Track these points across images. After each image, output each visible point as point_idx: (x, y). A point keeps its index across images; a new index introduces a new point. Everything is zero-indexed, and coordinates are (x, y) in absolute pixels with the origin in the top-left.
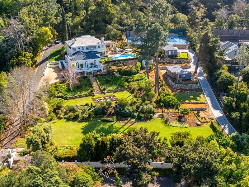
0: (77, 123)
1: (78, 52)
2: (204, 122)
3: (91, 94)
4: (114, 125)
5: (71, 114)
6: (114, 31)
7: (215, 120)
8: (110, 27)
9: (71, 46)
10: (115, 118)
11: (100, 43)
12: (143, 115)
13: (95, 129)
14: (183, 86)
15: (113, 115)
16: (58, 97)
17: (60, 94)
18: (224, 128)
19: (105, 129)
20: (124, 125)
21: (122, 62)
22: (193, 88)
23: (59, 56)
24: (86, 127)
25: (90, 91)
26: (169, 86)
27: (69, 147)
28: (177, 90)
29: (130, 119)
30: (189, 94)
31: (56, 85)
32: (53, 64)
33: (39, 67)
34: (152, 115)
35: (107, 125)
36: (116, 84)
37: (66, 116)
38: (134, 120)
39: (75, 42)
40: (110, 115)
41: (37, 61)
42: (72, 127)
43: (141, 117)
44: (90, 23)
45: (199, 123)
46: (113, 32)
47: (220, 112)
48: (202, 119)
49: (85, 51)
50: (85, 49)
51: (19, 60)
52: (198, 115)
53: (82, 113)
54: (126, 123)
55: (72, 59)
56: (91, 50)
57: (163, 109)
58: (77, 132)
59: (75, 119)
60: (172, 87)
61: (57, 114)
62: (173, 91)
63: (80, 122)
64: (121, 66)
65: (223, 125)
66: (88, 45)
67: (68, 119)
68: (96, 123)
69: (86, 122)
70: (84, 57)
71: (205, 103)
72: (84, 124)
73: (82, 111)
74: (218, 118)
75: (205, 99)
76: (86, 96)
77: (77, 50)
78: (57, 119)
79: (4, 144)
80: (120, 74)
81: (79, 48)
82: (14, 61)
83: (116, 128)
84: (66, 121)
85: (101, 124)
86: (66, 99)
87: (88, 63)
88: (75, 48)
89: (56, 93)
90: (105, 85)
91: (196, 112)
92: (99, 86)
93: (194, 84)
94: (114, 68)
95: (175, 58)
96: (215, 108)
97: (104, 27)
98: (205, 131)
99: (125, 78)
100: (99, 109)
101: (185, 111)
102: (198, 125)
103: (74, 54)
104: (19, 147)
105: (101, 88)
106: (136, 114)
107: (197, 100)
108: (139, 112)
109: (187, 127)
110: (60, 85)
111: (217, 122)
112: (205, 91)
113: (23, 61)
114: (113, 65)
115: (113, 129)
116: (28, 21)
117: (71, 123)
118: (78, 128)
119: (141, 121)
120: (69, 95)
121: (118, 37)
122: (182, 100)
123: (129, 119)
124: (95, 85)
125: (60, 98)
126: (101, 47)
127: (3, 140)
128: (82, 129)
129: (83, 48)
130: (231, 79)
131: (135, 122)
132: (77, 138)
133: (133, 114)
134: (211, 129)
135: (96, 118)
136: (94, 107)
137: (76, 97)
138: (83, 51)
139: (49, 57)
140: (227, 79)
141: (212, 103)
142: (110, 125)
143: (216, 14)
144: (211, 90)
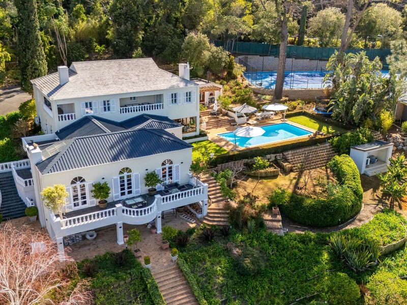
1: (86, 120)
6: (209, 50)
8: (195, 37)
9: (50, 94)
39: (71, 79)
44: (129, 24)
46: (206, 54)
49: (116, 114)
50: (115, 106)
55: (50, 159)
56: (141, 113)
64: (274, 176)
66: (130, 91)
77: (80, 112)
81: (89, 105)
87: (133, 174)
88: (72, 105)
97: (176, 40)
103: (63, 134)
121: (222, 71)
126: (181, 98)
129: (107, 106)
138: (106, 115)
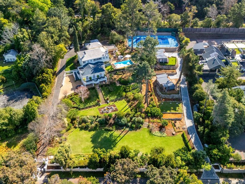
0: (87, 131)
1: (88, 64)
2: (178, 132)
3: (98, 104)
4: (113, 134)
5: (83, 124)
7: (186, 130)
8: (113, 32)
10: (114, 127)
11: (105, 55)
12: (134, 126)
13: (100, 138)
14: (167, 96)
15: (113, 125)
16: (74, 107)
17: (75, 105)
18: (192, 137)
19: (107, 138)
20: (120, 134)
21: (122, 70)
22: (175, 97)
23: (72, 64)
24: (94, 135)
25: (97, 102)
26: (157, 95)
27: (82, 154)
28: (163, 99)
29: (126, 128)
30: (171, 103)
31: (72, 97)
32: (68, 73)
33: (58, 77)
34: (141, 125)
35: (108, 133)
36: (116, 93)
37: (80, 126)
38: (128, 129)
39: (85, 55)
40: (111, 125)
41: (56, 71)
42: (84, 136)
43: (133, 127)
45: (174, 133)
47: (191, 122)
48: (177, 128)
50: (93, 61)
51: (43, 77)
52: (175, 124)
53: (91, 123)
54: (122, 132)
56: (97, 61)
57: (150, 119)
58: (87, 141)
59: (86, 128)
60: (159, 96)
61: (73, 124)
62: (159, 100)
63: (90, 131)
64: (121, 74)
65: (191, 134)
66: (95, 58)
67: (81, 129)
68: (101, 131)
69: (94, 131)
70: (92, 71)
71: (181, 113)
72: (93, 133)
73: (91, 121)
74: (188, 127)
75: (183, 108)
76: (94, 106)
77: (87, 62)
78: (74, 128)
79: (40, 152)
80: (120, 83)
82: (40, 77)
83: (115, 137)
84: (80, 130)
85: (104, 133)
86: (80, 109)
87: (95, 76)
88: (85, 61)
89: (72, 104)
90: (108, 95)
91: (173, 122)
92: (103, 96)
93: (176, 94)
94: (115, 76)
95: (165, 65)
96: (189, 117)
98: (178, 140)
99: (123, 87)
100: (103, 120)
101: (165, 124)
102: (173, 135)
103: (84, 66)
104: (50, 154)
105: (105, 98)
106: (129, 124)
107: (176, 110)
108: (132, 122)
109: (165, 136)
110: (74, 97)
111: (188, 131)
112: (183, 100)
113: (46, 77)
114: (115, 74)
115: (113, 137)
116: (47, 44)
117: (83, 132)
118: (89, 136)
119: (133, 130)
120: (82, 106)
122: (164, 111)
123: (124, 128)
124: (101, 95)
125: (75, 109)
126: (105, 58)
127: (39, 148)
128: (91, 138)
129: (91, 60)
130: (203, 95)
131: (128, 131)
132: (88, 147)
133: (127, 124)
134: (182, 138)
135: (101, 127)
136: (100, 117)
137: (87, 108)
138: (91, 62)
139: (65, 65)
140: (200, 95)
141: (187, 113)
142: (111, 134)
143: (207, 11)
144: (189, 99)
